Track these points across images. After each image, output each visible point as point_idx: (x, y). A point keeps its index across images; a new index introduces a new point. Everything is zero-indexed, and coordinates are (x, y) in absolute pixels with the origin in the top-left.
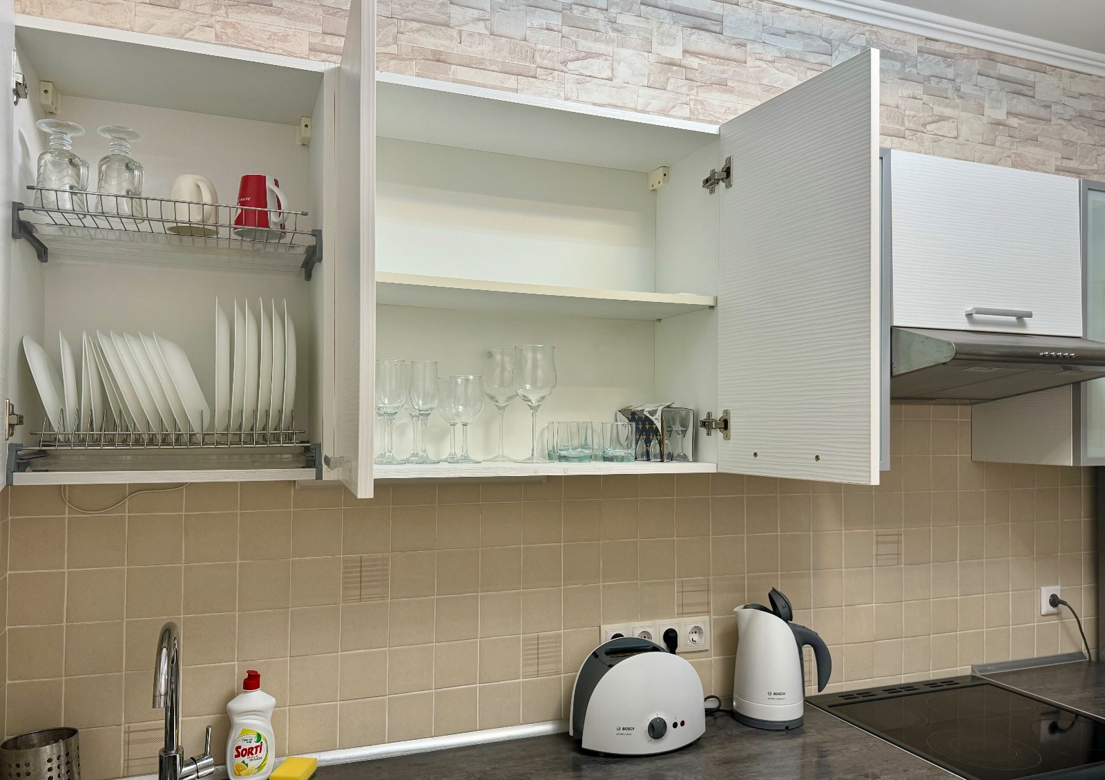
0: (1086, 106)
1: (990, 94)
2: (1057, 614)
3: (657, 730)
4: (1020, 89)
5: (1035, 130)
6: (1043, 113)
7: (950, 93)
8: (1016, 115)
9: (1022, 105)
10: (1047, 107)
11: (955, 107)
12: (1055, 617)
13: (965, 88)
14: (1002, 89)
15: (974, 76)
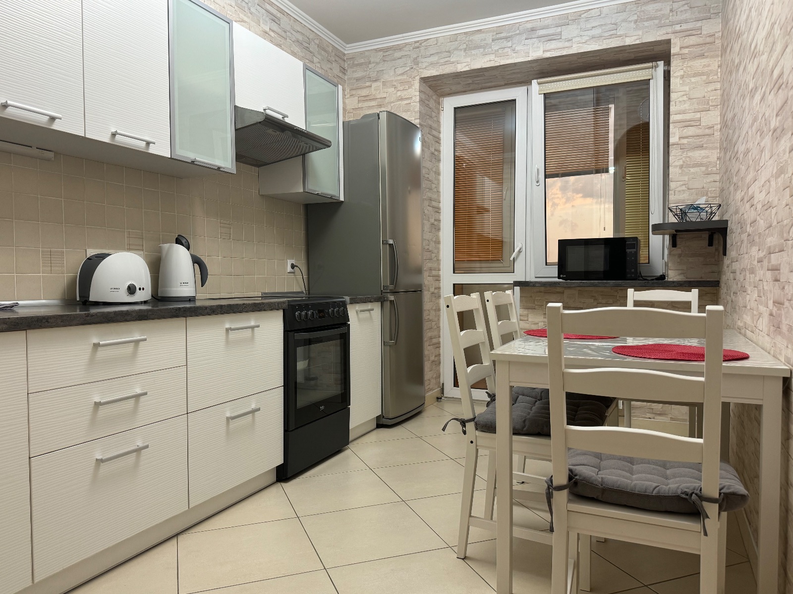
0: (300, 38)
1: (262, 17)
2: (294, 273)
3: (131, 290)
4: (275, 20)
5: (280, 41)
6: (283, 34)
7: (246, 9)
8: (273, 31)
9: (275, 27)
10: (285, 32)
11: (248, 17)
12: (293, 274)
13: (253, 10)
14: (267, 16)
15: (256, 5)
